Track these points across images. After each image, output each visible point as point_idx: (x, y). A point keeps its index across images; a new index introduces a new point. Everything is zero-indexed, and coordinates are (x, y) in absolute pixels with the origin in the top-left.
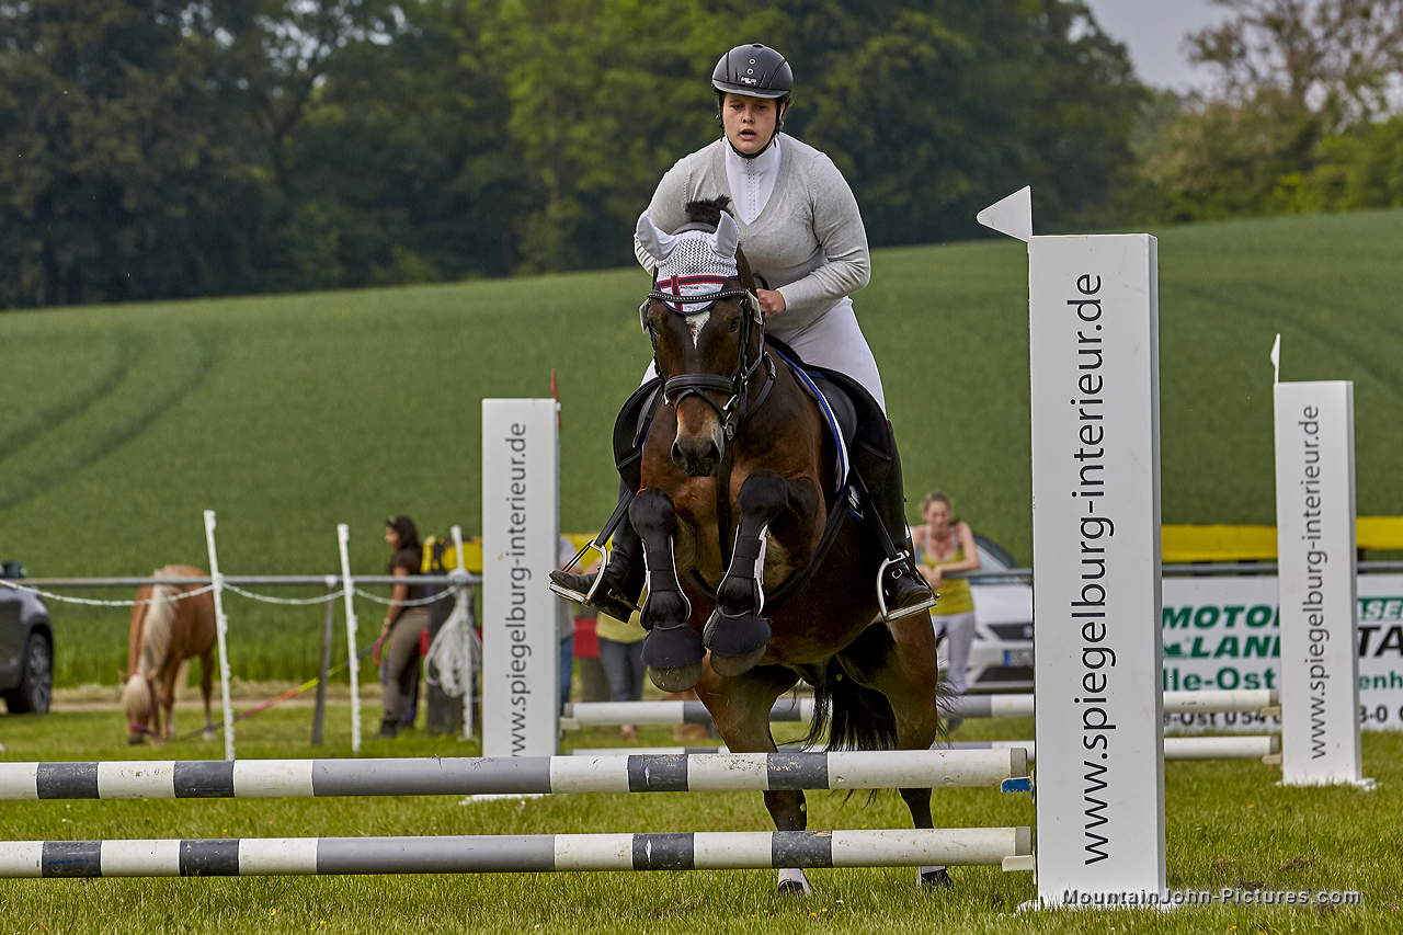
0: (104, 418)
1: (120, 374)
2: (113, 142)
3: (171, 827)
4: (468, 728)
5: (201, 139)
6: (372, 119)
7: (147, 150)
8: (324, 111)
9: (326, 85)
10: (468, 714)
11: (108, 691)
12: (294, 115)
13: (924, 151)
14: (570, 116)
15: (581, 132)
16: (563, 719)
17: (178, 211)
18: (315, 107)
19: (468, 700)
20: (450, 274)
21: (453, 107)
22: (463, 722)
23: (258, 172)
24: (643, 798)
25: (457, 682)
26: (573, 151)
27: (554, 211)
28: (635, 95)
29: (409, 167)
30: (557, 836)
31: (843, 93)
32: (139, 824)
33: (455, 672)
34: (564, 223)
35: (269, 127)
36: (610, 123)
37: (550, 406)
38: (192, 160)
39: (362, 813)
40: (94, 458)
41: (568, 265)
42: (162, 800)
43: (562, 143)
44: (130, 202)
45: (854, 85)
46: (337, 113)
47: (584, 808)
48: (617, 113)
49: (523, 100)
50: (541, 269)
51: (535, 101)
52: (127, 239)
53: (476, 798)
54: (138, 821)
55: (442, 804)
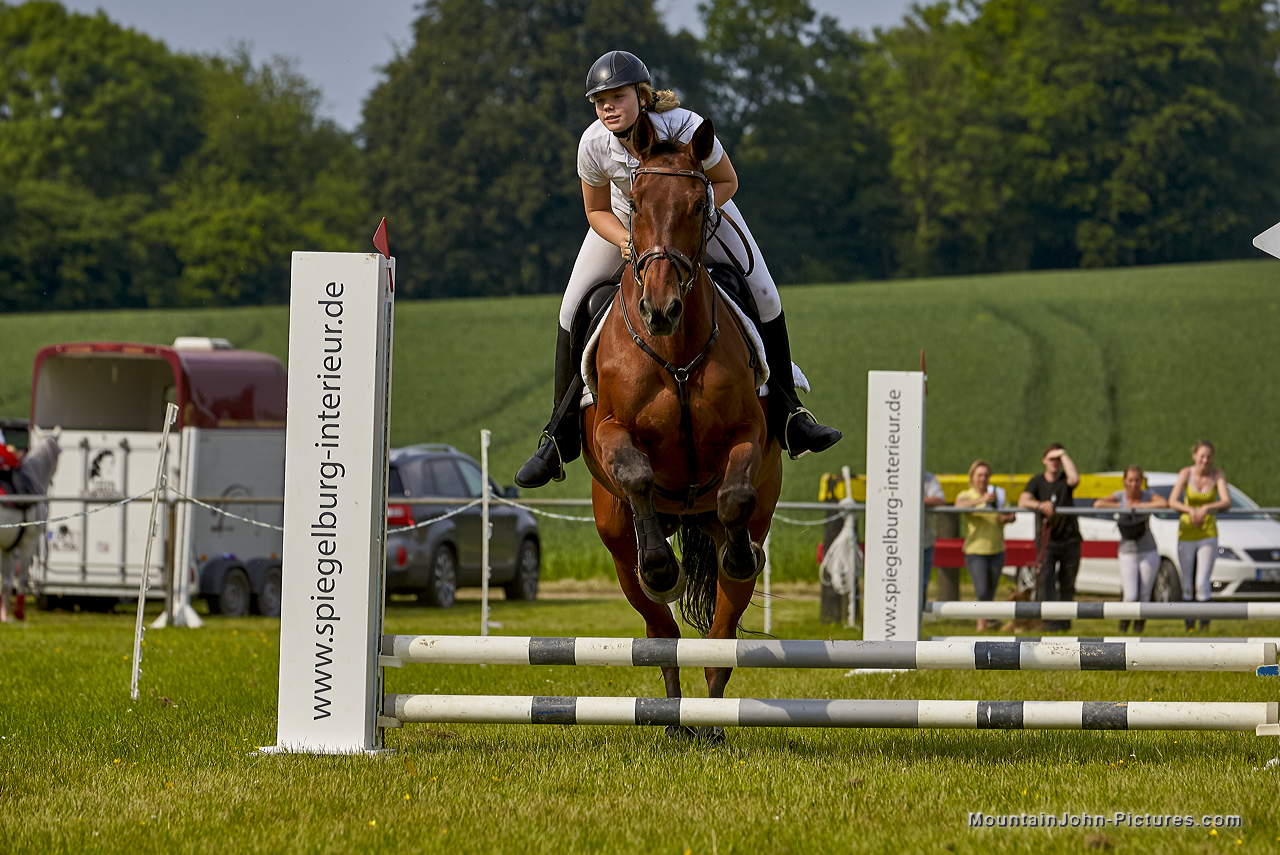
3: (628, 687)
4: (851, 618)
6: (787, 159)
8: (751, 152)
9: (753, 133)
10: (851, 608)
11: (581, 584)
13: (1204, 192)
14: (936, 160)
15: (943, 172)
16: (924, 614)
18: (745, 148)
19: (852, 596)
20: (844, 277)
21: (849, 152)
22: (848, 614)
24: (983, 673)
25: (844, 583)
26: (938, 186)
27: (923, 231)
28: (986, 145)
29: (814, 196)
30: (920, 702)
31: (1143, 147)
32: (604, 686)
33: (843, 575)
34: (930, 241)
36: (966, 166)
37: (918, 377)
39: (772, 680)
41: (933, 272)
42: (621, 667)
43: (930, 180)
45: (1151, 142)
46: (763, 154)
47: (941, 681)
48: (972, 159)
49: (901, 148)
50: (913, 275)
51: (910, 148)
53: (857, 671)
54: (603, 683)
55: (832, 675)
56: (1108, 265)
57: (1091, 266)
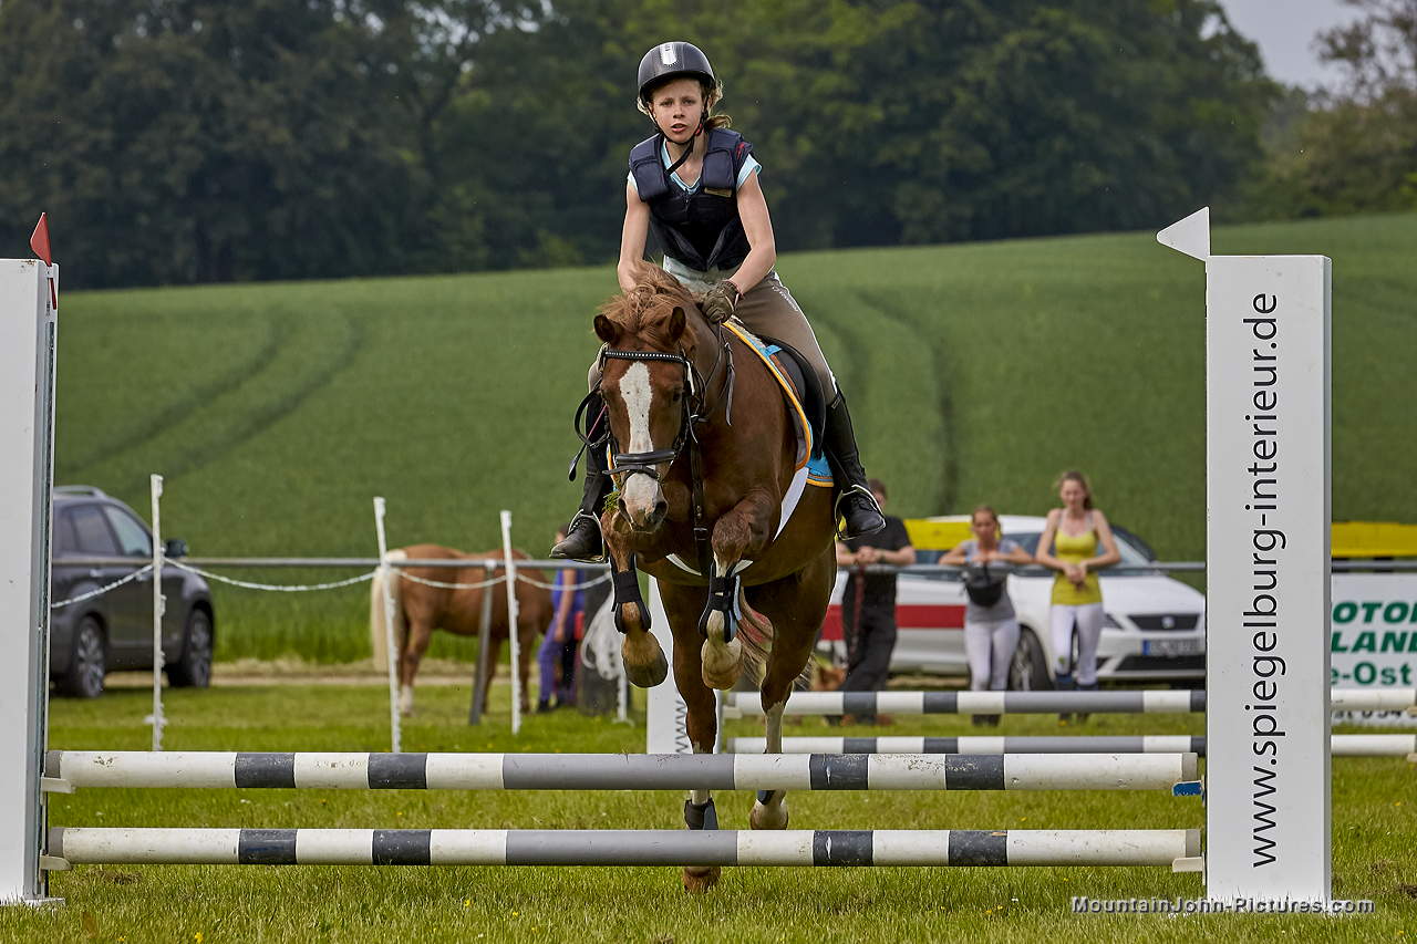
0: (258, 394)
1: (271, 352)
2: (265, 124)
5: (350, 122)
6: (518, 105)
7: (298, 133)
8: (472, 96)
9: (472, 71)
11: (265, 666)
12: (444, 97)
13: (1060, 144)
17: (327, 193)
18: (463, 92)
21: (599, 95)
23: (407, 156)
28: (777, 86)
29: (554, 152)
31: (980, 87)
35: (419, 111)
36: (752, 112)
38: (343, 143)
40: (248, 435)
44: (281, 183)
45: (991, 79)
46: (485, 98)
48: (759, 102)
52: (278, 218)
56: (936, 240)
57: (914, 242)
